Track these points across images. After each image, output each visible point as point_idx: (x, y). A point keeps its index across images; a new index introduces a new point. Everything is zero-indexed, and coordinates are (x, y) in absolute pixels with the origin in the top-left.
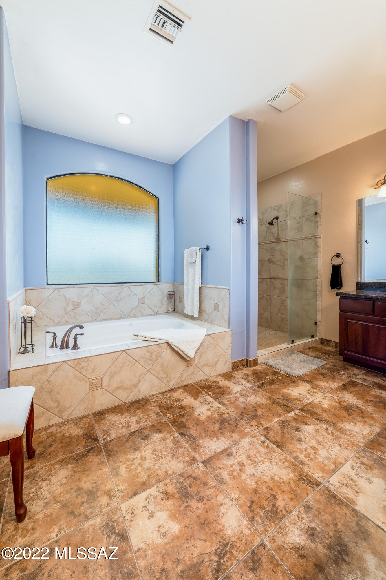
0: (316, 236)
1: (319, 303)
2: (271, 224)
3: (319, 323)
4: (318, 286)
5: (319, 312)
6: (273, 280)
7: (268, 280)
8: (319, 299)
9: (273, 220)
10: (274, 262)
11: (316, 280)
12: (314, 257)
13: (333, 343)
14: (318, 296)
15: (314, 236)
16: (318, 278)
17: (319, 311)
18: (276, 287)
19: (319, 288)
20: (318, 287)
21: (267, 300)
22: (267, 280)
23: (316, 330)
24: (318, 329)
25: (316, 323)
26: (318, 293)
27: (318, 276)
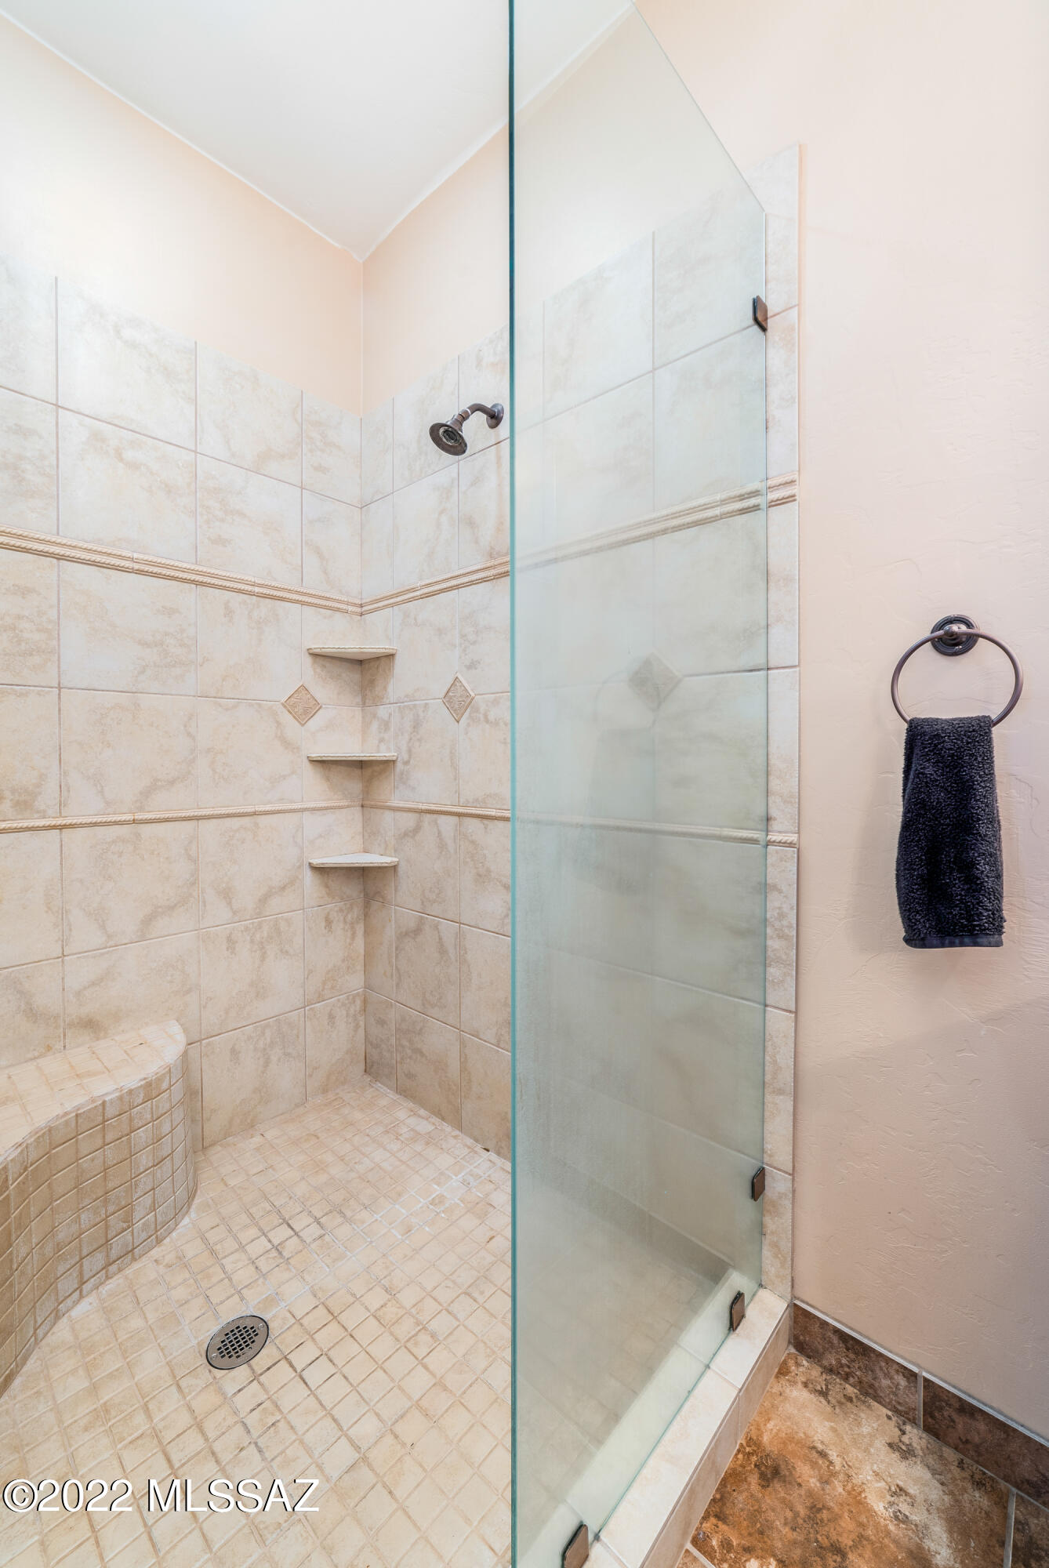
0: (756, 493)
1: (779, 1023)
2: (448, 438)
3: (777, 1185)
4: (775, 888)
5: (779, 1099)
6: (473, 825)
7: (447, 824)
8: (781, 995)
9: (464, 417)
10: (477, 710)
11: (754, 841)
12: (746, 661)
13: (903, 1382)
14: (773, 972)
15: (742, 497)
16: (775, 825)
17: (780, 1092)
18: (489, 871)
19: (780, 903)
20: (775, 902)
21: (442, 950)
22: (442, 819)
23: (761, 1230)
24: (770, 1224)
25: (757, 1186)
26: (774, 944)
27: (773, 812)
